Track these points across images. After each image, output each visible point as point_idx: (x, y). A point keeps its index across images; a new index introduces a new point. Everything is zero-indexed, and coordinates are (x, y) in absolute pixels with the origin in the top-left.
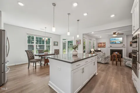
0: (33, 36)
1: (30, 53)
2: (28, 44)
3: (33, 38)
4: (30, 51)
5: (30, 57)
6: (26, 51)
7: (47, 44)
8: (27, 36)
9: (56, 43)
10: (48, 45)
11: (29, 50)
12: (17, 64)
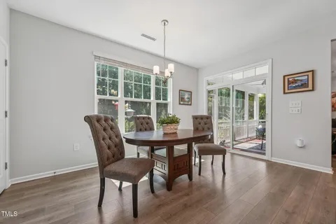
0: (116, 65)
1: (105, 130)
2: (97, 97)
3: (115, 75)
4: (106, 120)
5: (106, 147)
6: (88, 119)
7: (158, 97)
8: (96, 63)
9: (186, 96)
10: (161, 101)
11: (102, 115)
12: (60, 172)
